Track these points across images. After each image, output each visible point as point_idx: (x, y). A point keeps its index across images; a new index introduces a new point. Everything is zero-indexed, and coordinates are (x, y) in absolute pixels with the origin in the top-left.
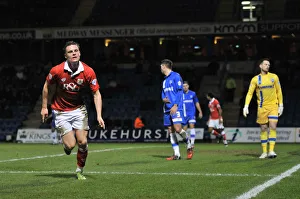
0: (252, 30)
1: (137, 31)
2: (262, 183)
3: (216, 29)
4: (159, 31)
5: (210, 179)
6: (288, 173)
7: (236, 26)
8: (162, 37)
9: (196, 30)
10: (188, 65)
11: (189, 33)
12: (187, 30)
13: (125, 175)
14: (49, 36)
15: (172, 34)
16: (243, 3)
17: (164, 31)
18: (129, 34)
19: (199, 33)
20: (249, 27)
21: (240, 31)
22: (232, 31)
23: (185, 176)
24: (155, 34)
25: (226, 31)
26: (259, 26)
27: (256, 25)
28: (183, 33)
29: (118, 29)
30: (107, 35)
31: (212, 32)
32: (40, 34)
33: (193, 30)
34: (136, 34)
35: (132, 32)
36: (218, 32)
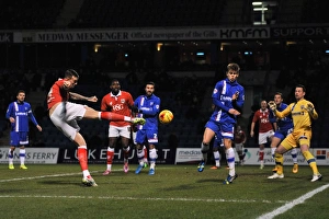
0: (263, 35)
1: (132, 34)
2: (271, 211)
3: (222, 34)
4: (156, 35)
5: (212, 205)
6: (301, 200)
7: (245, 30)
8: (160, 42)
9: (199, 35)
10: (190, 74)
11: (192, 38)
12: (189, 35)
13: (113, 200)
14: (30, 39)
15: (171, 39)
16: (254, 4)
17: (163, 35)
18: (121, 39)
19: (203, 37)
20: (260, 32)
21: (250, 36)
22: (240, 36)
23: (183, 202)
24: (153, 39)
25: (234, 36)
26: (272, 30)
27: (268, 29)
28: (184, 38)
29: (110, 32)
30: (96, 40)
31: (218, 37)
32: (18, 37)
33: (196, 34)
34: (130, 39)
35: (126, 36)
36: (224, 37)
